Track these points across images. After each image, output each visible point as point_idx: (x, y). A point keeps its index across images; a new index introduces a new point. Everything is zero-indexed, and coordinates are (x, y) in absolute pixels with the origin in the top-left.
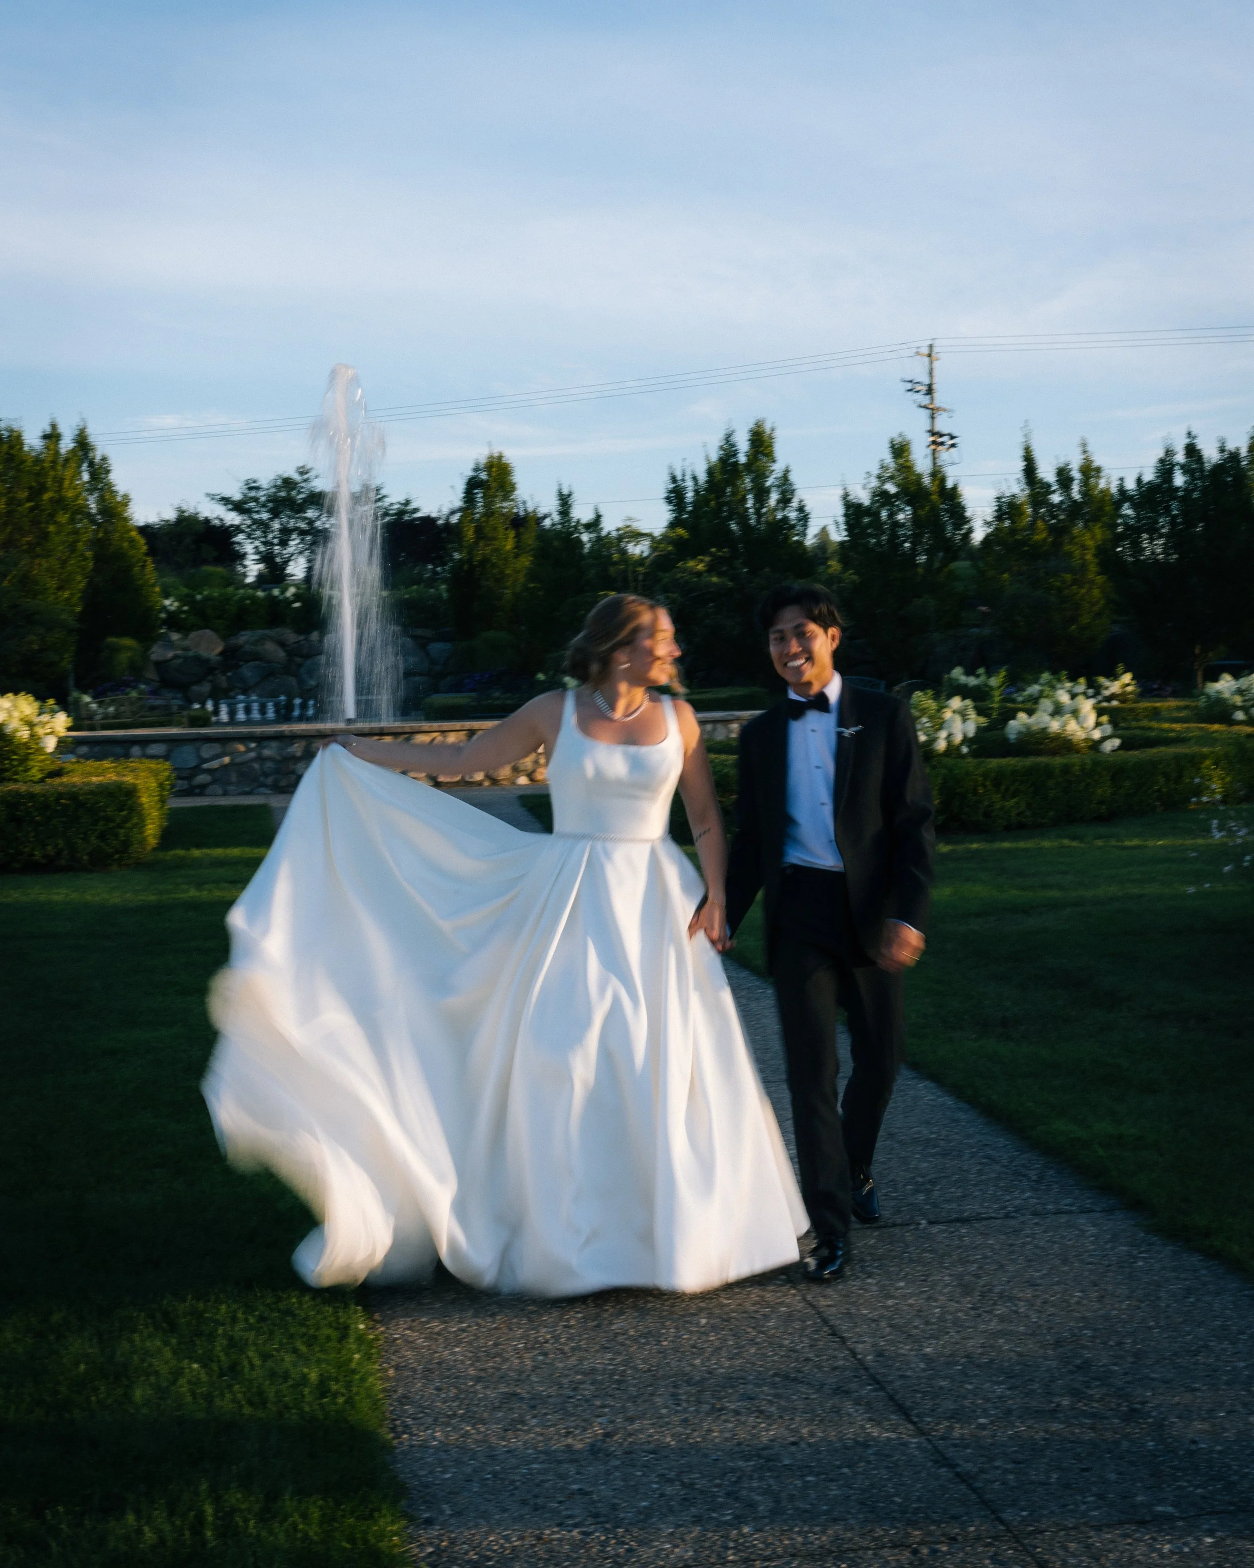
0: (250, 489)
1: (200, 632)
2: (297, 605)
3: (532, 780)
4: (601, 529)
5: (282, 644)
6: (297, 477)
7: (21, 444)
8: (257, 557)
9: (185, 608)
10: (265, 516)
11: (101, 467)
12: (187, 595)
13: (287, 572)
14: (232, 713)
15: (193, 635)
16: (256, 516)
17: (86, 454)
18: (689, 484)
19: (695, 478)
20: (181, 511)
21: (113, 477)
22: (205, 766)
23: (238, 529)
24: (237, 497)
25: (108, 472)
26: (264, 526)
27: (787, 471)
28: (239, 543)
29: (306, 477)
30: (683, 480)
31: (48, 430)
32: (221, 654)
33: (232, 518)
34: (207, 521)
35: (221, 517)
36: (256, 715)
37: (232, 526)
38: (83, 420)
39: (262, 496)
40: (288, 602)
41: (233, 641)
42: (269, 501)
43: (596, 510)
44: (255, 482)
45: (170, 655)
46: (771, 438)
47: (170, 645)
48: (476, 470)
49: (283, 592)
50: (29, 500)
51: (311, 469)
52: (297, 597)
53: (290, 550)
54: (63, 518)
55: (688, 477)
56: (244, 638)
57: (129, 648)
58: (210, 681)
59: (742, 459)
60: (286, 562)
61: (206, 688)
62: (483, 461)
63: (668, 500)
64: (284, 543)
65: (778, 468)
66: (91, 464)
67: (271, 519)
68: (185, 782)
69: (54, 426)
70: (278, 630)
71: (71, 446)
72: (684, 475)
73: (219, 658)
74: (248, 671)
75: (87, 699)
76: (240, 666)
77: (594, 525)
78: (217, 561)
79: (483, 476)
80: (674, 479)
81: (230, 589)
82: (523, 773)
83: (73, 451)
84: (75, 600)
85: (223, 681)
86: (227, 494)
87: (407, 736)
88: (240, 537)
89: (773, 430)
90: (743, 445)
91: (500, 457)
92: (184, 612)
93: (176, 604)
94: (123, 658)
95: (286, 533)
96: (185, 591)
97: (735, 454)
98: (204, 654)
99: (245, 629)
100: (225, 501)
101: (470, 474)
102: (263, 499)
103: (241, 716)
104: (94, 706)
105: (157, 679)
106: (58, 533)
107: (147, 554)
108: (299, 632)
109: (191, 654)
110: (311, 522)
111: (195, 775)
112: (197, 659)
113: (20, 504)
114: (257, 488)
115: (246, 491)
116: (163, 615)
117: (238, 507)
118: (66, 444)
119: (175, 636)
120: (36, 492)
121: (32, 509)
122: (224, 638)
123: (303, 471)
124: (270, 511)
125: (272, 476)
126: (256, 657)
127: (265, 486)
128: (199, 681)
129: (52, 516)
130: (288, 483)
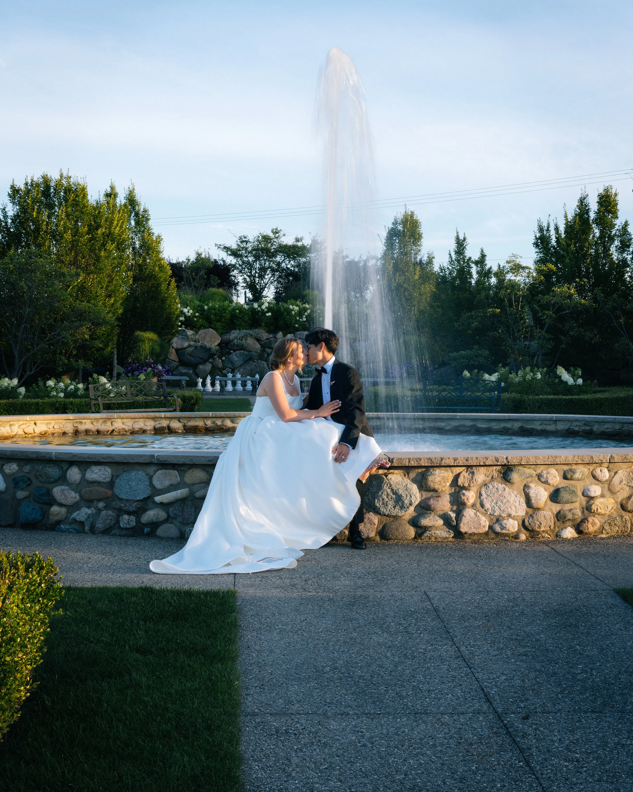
0: (242, 242)
1: (206, 330)
2: (270, 314)
3: (579, 531)
4: (486, 265)
5: (258, 340)
6: (271, 235)
7: (85, 196)
8: (245, 285)
9: (197, 314)
10: (251, 259)
11: (143, 217)
12: (199, 306)
13: (263, 294)
14: (223, 386)
15: (201, 332)
16: (245, 259)
17: (134, 208)
18: (553, 232)
19: (557, 229)
20: (199, 255)
21: (151, 223)
22: (158, 499)
23: (234, 266)
24: (234, 247)
25: (148, 220)
26: (250, 266)
27: (626, 224)
28: (235, 276)
29: (277, 235)
30: (548, 230)
31: (109, 190)
32: (219, 345)
33: (231, 260)
34: (216, 261)
35: (224, 259)
36: (239, 387)
37: (230, 265)
38: (133, 184)
39: (250, 247)
40: (263, 313)
41: (226, 337)
42: (253, 250)
43: (482, 251)
44: (245, 237)
45: (186, 344)
46: (615, 200)
47: (187, 338)
48: (395, 223)
49: (260, 306)
50: (88, 233)
51: (281, 230)
52: (269, 309)
53: (266, 281)
54: (111, 246)
55: (552, 228)
56: (234, 335)
57: (150, 340)
58: (212, 363)
59: (592, 215)
60: (263, 289)
61: (208, 367)
62: (400, 217)
63: (536, 245)
64: (261, 277)
65: (619, 223)
66: (137, 214)
67: (254, 262)
68: (133, 518)
69: (112, 188)
70: (256, 330)
71: (123, 202)
72: (548, 227)
73: (217, 347)
74: (235, 357)
75: (103, 380)
76: (231, 353)
77: (481, 261)
78: (220, 286)
79: (400, 228)
80: (541, 229)
81: (226, 303)
82: (570, 523)
83: (125, 205)
84: (118, 305)
85: (219, 363)
86: (228, 245)
87: (424, 470)
88: (235, 272)
89: (616, 195)
90: (594, 206)
91: (412, 215)
92: (196, 317)
93: (191, 311)
94: (146, 347)
95: (263, 270)
96: (198, 303)
97: (587, 212)
98: (208, 345)
99: (235, 329)
100: (227, 249)
101: (391, 226)
102: (250, 249)
103: (229, 387)
104: (108, 385)
105: (178, 360)
106: (107, 257)
107: (171, 277)
108: (269, 332)
109: (200, 344)
110: (279, 264)
111: (144, 510)
112: (204, 348)
113: (82, 236)
114: (247, 242)
115: (239, 243)
116: (182, 319)
117: (235, 253)
118: (121, 200)
119: (190, 333)
120: (93, 229)
121: (90, 240)
122: (221, 335)
123: (276, 232)
124: (255, 256)
125: (256, 234)
126: (242, 348)
127: (251, 240)
128: (204, 362)
129: (103, 245)
130: (266, 239)
